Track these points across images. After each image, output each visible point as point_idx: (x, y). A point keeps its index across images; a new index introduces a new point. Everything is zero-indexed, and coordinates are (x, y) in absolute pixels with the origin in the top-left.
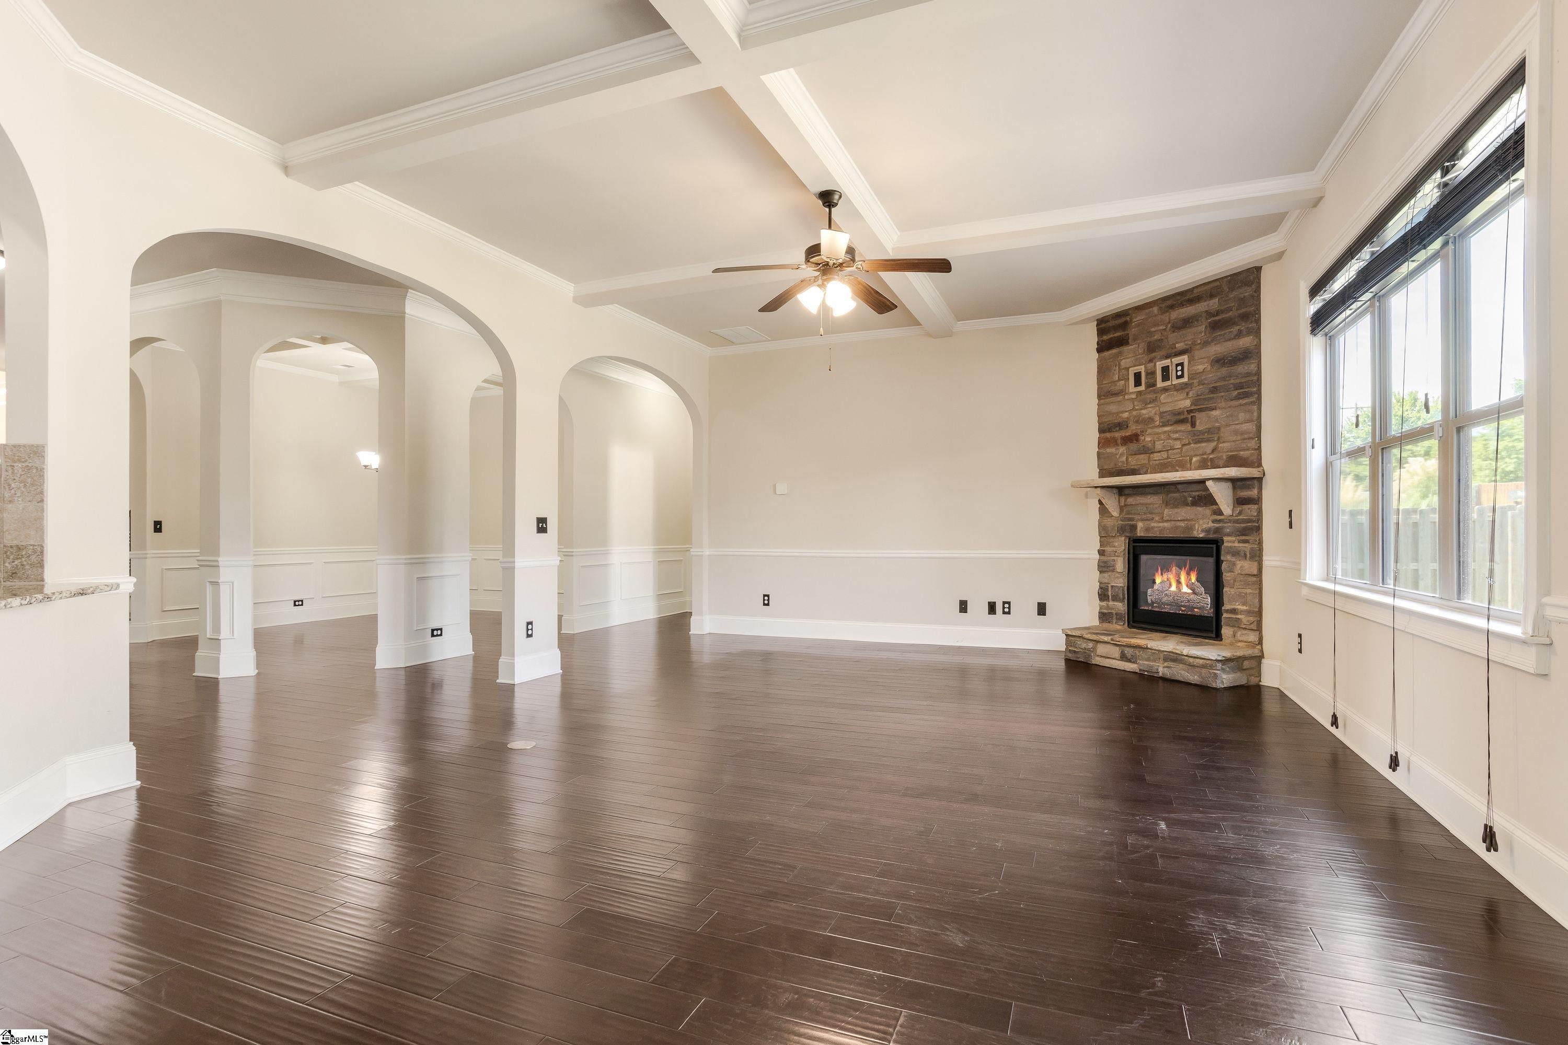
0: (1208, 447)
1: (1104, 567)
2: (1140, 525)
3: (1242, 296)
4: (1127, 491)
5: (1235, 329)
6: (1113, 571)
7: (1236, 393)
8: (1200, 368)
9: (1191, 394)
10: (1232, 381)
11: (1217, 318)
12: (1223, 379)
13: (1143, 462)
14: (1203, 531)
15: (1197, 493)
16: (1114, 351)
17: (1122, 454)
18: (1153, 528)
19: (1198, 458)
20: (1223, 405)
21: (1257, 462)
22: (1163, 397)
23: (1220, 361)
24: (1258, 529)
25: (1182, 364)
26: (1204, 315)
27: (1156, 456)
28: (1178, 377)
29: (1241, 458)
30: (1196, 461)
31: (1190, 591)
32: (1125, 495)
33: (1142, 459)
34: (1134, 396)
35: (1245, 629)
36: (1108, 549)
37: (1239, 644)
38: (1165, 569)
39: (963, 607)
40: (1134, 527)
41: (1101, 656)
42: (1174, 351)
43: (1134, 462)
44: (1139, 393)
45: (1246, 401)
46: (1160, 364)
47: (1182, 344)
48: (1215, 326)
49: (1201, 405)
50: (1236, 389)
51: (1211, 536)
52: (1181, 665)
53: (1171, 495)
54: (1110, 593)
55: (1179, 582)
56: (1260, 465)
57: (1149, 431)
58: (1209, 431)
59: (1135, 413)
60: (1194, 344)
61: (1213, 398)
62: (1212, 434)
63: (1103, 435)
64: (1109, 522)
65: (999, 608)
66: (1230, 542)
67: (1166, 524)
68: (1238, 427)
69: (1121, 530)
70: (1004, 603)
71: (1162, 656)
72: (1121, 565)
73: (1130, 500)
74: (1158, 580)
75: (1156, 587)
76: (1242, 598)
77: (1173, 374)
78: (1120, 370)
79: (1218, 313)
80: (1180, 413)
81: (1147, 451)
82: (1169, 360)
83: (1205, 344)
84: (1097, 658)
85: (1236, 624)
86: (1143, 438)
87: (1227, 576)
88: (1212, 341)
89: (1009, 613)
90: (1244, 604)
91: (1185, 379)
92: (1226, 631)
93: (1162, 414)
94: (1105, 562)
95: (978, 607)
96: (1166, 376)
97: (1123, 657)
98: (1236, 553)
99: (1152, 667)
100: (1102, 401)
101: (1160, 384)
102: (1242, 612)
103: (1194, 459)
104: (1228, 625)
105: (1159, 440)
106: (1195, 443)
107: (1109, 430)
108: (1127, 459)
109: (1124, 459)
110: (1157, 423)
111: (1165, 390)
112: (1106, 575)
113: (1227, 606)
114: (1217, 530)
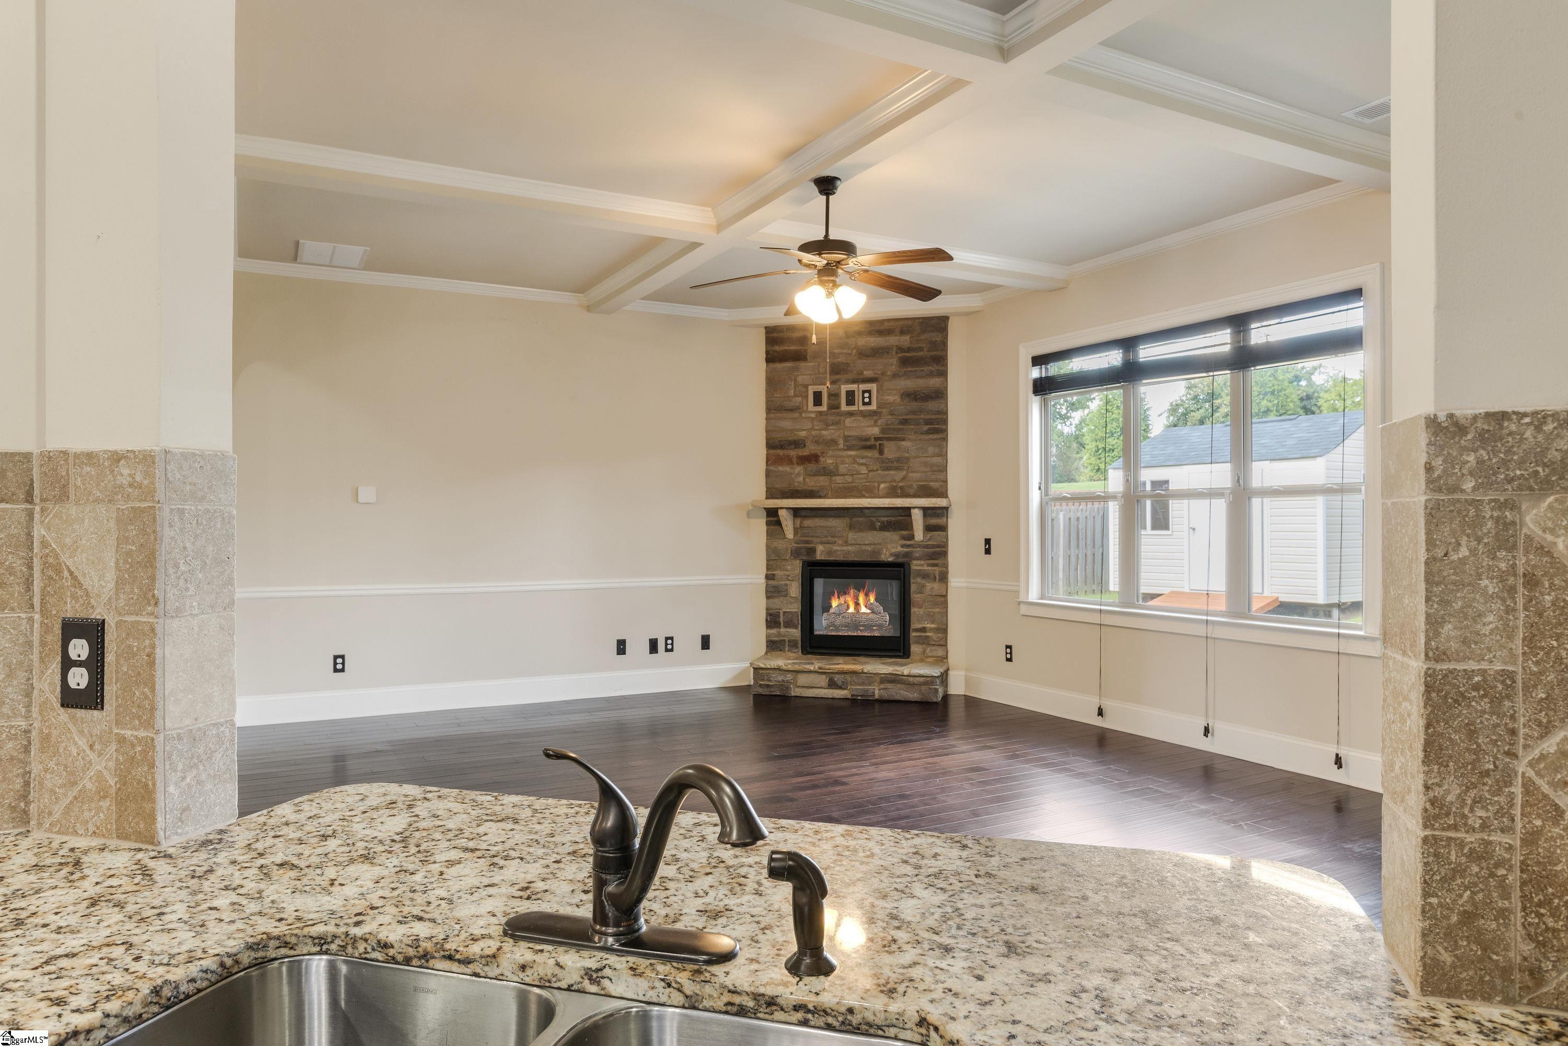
0: (899, 475)
1: (773, 592)
2: (820, 548)
3: (934, 339)
4: (803, 513)
5: (926, 369)
6: (786, 595)
7: (926, 428)
8: (891, 398)
9: (880, 422)
10: (922, 416)
11: (908, 355)
12: (913, 412)
13: (822, 484)
14: (891, 555)
15: (886, 519)
16: (789, 365)
17: (798, 475)
18: (837, 550)
19: (887, 485)
20: (912, 437)
21: (943, 494)
22: (848, 421)
23: (911, 396)
24: (945, 554)
25: (869, 392)
26: (895, 349)
27: (838, 479)
28: (864, 404)
29: (930, 488)
30: (884, 488)
31: (869, 611)
32: (801, 516)
33: (822, 481)
34: (813, 415)
35: (934, 645)
36: (778, 573)
37: (929, 660)
38: (843, 592)
39: (621, 647)
40: (813, 550)
41: (803, 687)
42: (861, 377)
43: (812, 483)
44: (821, 413)
45: (935, 436)
46: (844, 388)
47: (871, 372)
48: (905, 362)
49: (890, 434)
50: (926, 424)
51: (901, 560)
52: (899, 685)
53: (855, 519)
54: (781, 620)
55: (857, 604)
56: (947, 497)
57: (831, 453)
58: (898, 460)
59: (814, 433)
60: (883, 374)
61: (903, 429)
62: (900, 463)
63: (772, 451)
64: (780, 544)
65: (661, 646)
66: (916, 566)
67: (850, 548)
68: (928, 459)
69: (796, 553)
70: (667, 639)
71: (877, 678)
72: (795, 590)
73: (808, 523)
74: (835, 603)
75: (832, 611)
76: (931, 617)
77: (858, 398)
78: (796, 386)
79: (909, 350)
80: (867, 439)
81: (828, 472)
82: (856, 386)
83: (895, 376)
84: (797, 689)
85: (925, 641)
86: (823, 459)
87: (915, 597)
88: (903, 376)
89: (672, 650)
90: (933, 623)
91: (874, 407)
92: (915, 649)
93: (846, 438)
94: (774, 587)
95: (638, 646)
96: (851, 400)
97: (832, 684)
98: (925, 576)
99: (867, 690)
100: (772, 415)
101: (844, 407)
102: (931, 630)
103: (882, 486)
104: (918, 643)
105: (843, 463)
106: (884, 470)
107: (782, 447)
108: (804, 479)
109: (801, 479)
110: (841, 446)
111: (851, 414)
112: (776, 601)
113: (915, 625)
114: (907, 555)
